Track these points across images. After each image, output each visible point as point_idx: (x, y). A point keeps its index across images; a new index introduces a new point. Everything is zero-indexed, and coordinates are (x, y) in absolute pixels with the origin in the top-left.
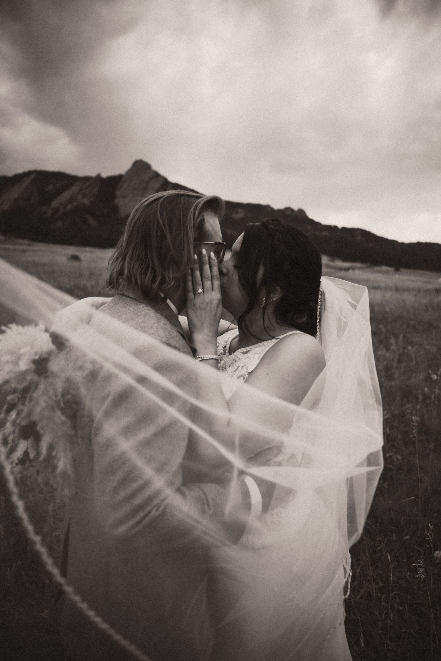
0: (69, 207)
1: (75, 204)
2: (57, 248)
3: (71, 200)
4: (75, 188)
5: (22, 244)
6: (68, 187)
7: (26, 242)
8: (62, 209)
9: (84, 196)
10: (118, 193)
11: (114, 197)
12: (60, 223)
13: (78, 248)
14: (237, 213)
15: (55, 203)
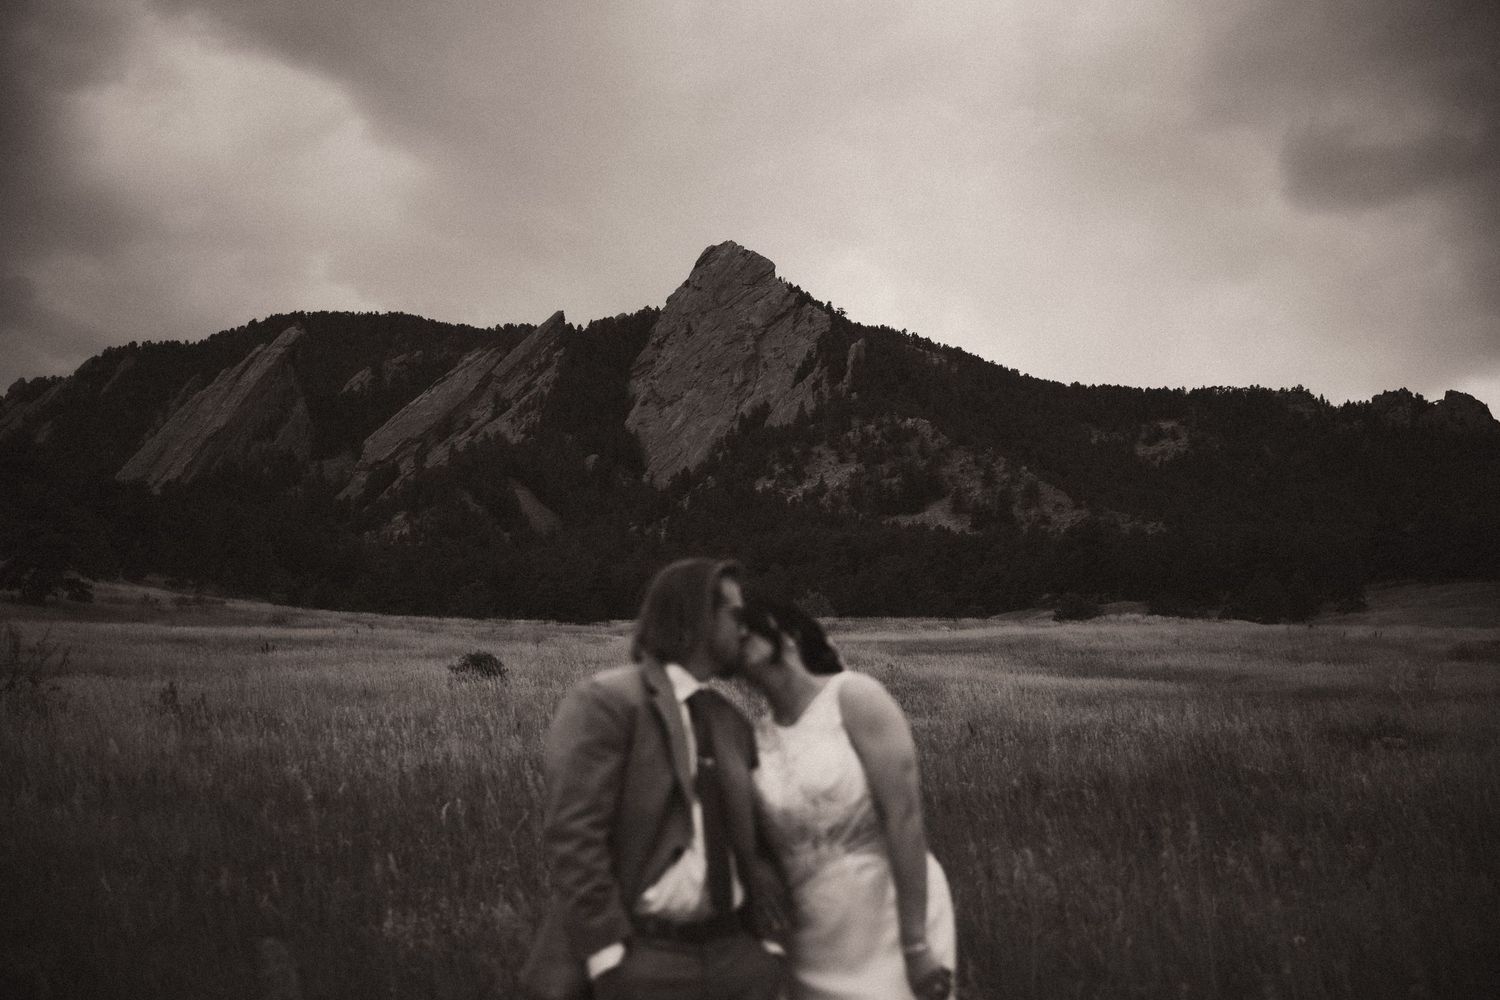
0: (438, 456)
1: (461, 441)
2: (397, 629)
3: (444, 428)
4: (462, 379)
5: (249, 621)
6: (430, 373)
7: (267, 608)
8: (406, 467)
9: (501, 407)
10: (639, 387)
11: (624, 403)
12: (399, 525)
13: (485, 626)
14: (1157, 436)
15: (380, 443)
